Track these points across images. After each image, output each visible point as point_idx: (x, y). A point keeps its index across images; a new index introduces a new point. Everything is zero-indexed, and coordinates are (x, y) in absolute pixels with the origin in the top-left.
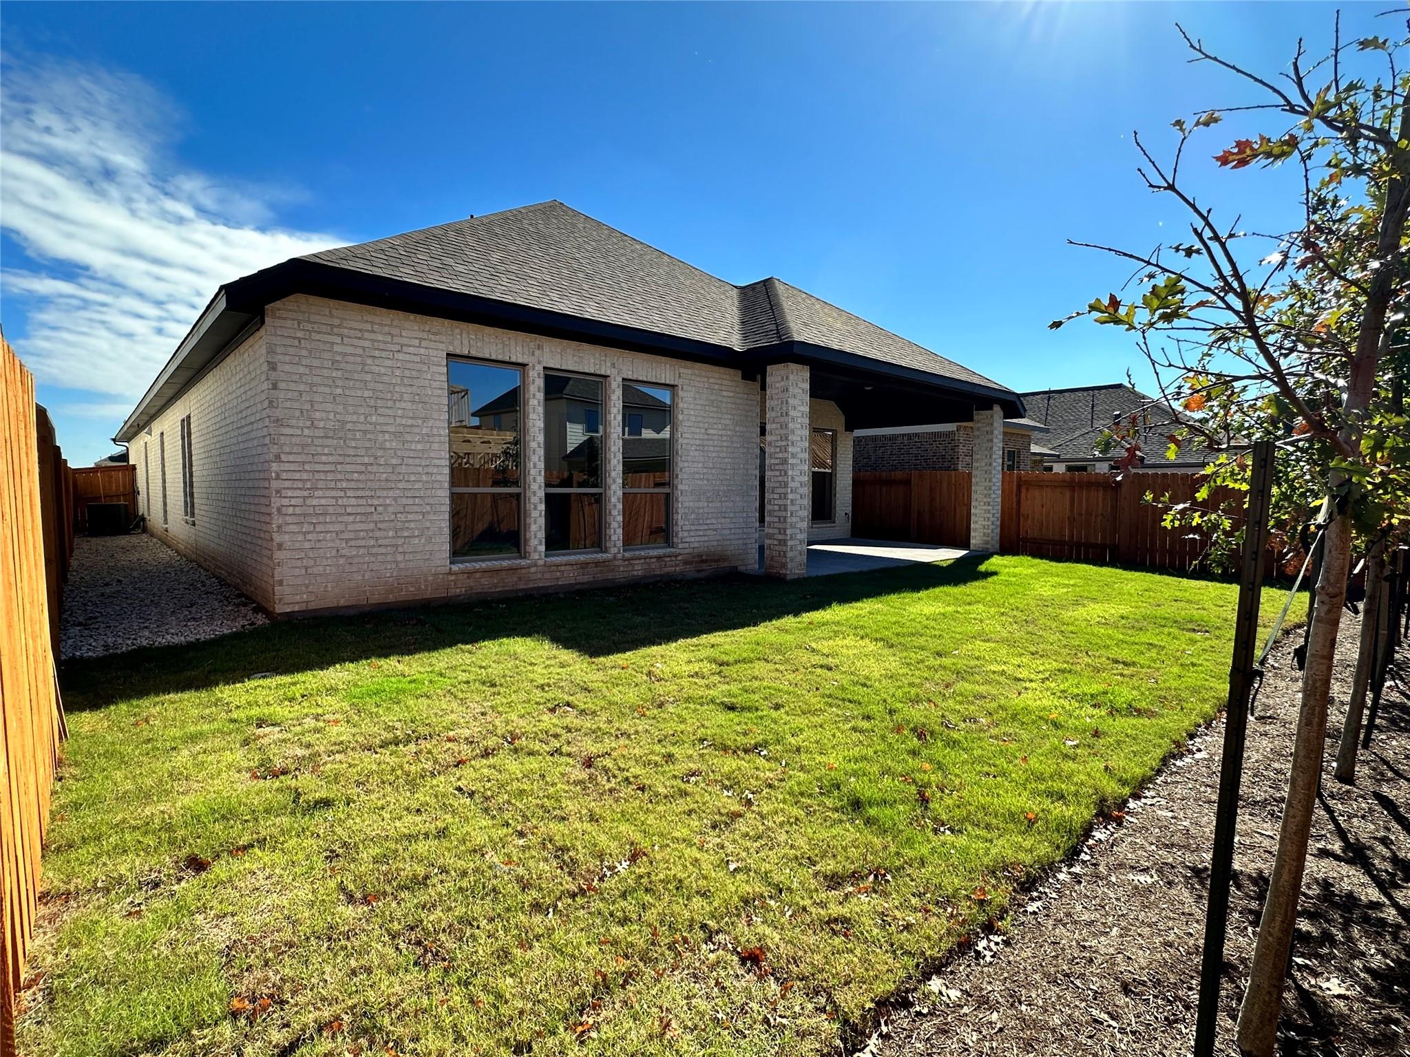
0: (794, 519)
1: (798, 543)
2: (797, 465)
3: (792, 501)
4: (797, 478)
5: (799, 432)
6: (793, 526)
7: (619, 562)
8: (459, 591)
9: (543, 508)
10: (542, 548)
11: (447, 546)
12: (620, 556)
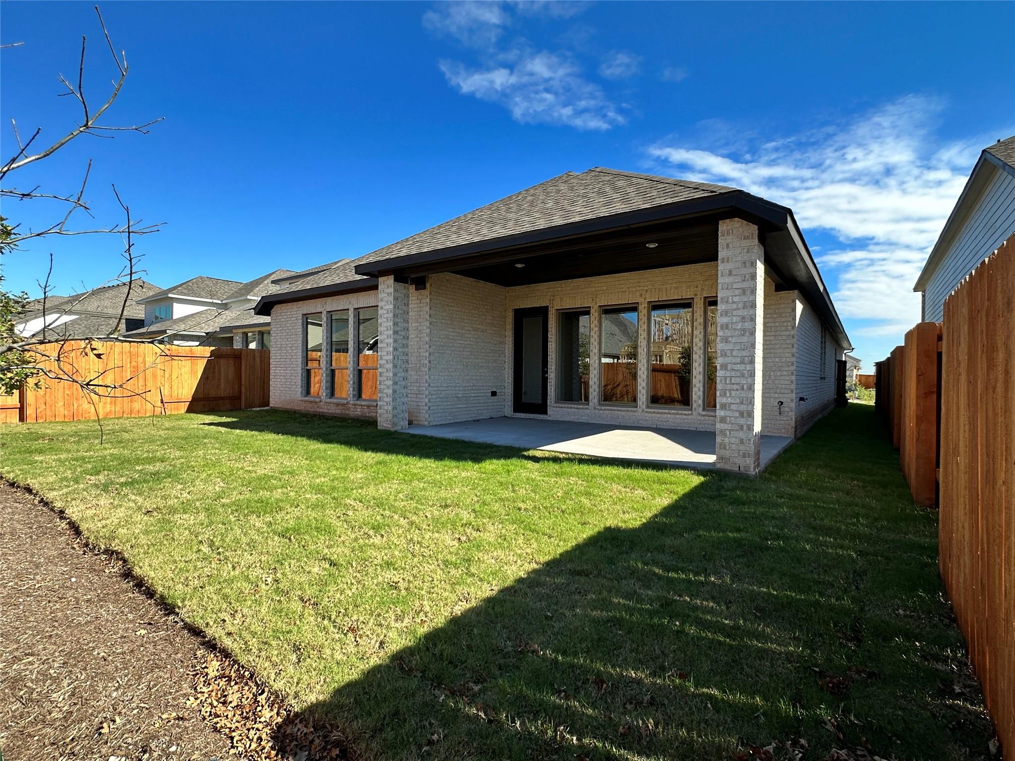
0: (382, 387)
1: (385, 404)
2: (384, 348)
3: (381, 373)
4: (384, 358)
5: (385, 324)
6: (381, 391)
7: (350, 406)
8: (302, 408)
9: (326, 376)
10: (324, 394)
11: (300, 390)
12: (351, 402)
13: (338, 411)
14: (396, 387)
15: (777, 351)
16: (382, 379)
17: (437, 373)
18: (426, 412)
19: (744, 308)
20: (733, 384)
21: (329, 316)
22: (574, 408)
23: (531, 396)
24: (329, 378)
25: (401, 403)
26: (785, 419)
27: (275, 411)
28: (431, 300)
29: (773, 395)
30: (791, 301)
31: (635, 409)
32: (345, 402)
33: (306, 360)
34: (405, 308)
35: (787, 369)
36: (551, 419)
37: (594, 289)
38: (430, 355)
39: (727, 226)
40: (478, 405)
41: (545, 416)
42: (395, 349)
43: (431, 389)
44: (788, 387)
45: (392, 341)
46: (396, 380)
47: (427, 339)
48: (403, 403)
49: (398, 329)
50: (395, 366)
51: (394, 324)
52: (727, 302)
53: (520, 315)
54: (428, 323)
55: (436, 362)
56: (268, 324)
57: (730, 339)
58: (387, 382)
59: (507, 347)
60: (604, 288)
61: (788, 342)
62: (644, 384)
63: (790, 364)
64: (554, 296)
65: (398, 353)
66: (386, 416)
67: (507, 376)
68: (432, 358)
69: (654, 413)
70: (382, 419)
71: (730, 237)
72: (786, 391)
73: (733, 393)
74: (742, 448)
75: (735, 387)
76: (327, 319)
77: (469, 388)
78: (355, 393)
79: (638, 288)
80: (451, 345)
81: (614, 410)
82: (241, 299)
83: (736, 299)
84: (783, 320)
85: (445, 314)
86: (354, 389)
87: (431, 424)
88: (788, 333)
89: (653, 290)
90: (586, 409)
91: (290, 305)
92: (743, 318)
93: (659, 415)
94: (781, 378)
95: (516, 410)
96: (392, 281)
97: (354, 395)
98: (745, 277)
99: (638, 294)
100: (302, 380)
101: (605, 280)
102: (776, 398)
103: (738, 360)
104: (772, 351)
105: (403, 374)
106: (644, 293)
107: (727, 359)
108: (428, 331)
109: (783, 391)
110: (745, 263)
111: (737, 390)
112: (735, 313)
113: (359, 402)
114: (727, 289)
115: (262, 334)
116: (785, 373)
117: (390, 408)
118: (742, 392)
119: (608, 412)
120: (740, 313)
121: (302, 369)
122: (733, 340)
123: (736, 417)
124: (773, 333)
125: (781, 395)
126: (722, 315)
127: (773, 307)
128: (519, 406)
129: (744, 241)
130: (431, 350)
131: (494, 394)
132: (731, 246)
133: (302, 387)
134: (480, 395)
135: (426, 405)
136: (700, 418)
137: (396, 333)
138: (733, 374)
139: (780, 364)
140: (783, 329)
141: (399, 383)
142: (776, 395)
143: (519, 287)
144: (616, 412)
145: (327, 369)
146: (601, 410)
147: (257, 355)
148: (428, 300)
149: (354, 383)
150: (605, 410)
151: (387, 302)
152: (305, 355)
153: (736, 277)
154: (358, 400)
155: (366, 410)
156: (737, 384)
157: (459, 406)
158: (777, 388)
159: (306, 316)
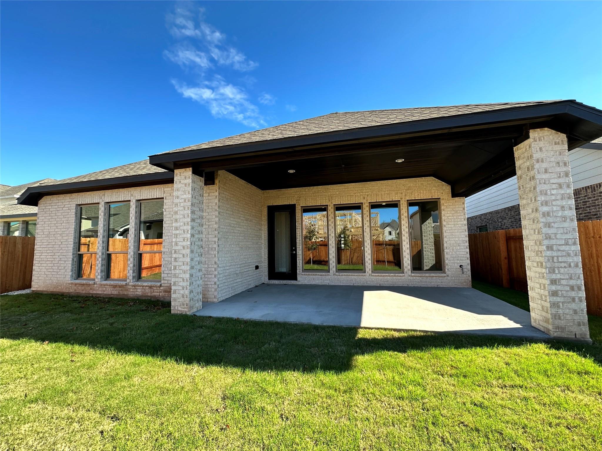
7: (129, 287)
8: (71, 291)
9: (102, 260)
10: (99, 277)
11: (70, 273)
12: (131, 284)
13: (115, 293)
14: (193, 271)
15: (457, 234)
16: (177, 264)
17: (223, 255)
18: (216, 290)
19: (562, 199)
20: (561, 262)
21: (107, 206)
22: (318, 275)
23: (283, 267)
24: (105, 262)
25: (196, 286)
26: (465, 276)
27: (38, 295)
28: (219, 194)
29: (456, 261)
30: (462, 204)
31: (365, 274)
32: (124, 283)
33: (79, 245)
34: (200, 198)
35: (463, 245)
36: (300, 283)
37: (329, 193)
38: (218, 240)
39: (539, 134)
40: (248, 278)
41: (296, 282)
42: (192, 235)
43: (219, 269)
44: (465, 256)
45: (189, 227)
46: (193, 265)
47: (216, 226)
48: (198, 286)
49: (195, 217)
50: (192, 252)
51: (192, 212)
52: (546, 194)
53: (273, 211)
54: (217, 213)
55: (222, 246)
56: (35, 215)
57: (553, 224)
58: (183, 267)
59: (263, 232)
60: (337, 193)
61: (463, 228)
62: (370, 257)
63: (465, 242)
64: (300, 198)
65: (194, 239)
66: (181, 300)
67: (263, 254)
68: (220, 243)
69: (378, 276)
70: (177, 304)
71: (542, 143)
72: (464, 259)
73: (562, 270)
74: (576, 317)
75: (563, 265)
76: (105, 209)
77: (243, 265)
78: (135, 274)
79: (361, 194)
80: (232, 231)
81: (349, 275)
82: (7, 197)
83: (554, 192)
84: (458, 214)
85: (228, 206)
86: (134, 271)
87: (219, 300)
88: (462, 223)
89: (372, 195)
90: (328, 275)
91: (62, 196)
92: (563, 207)
93: (382, 278)
94: (460, 250)
95: (270, 278)
96: (191, 173)
97: (134, 277)
98: (560, 174)
99: (362, 197)
100: (72, 265)
101: (337, 188)
102: (458, 263)
103: (563, 242)
104: (453, 234)
105: (198, 259)
106: (366, 196)
107: (552, 241)
108: (217, 219)
109: (462, 259)
110: (558, 163)
111: (565, 267)
112: (554, 203)
113: (139, 283)
114: (545, 183)
115: (26, 223)
116: (462, 247)
117: (187, 292)
118: (570, 269)
119: (344, 277)
120: (559, 203)
121: (73, 254)
122: (556, 225)
123: (567, 291)
124: (453, 223)
125: (461, 261)
126: (542, 205)
127: (451, 207)
128: (273, 274)
129: (556, 146)
130: (219, 236)
131: (257, 267)
132: (544, 149)
133: (72, 271)
134: (249, 269)
135: (215, 283)
136: (410, 278)
137: (193, 220)
138: (559, 254)
139: (459, 242)
140: (459, 220)
141: (195, 267)
142: (458, 261)
143: (272, 191)
144: (350, 277)
145: (103, 254)
146: (339, 275)
147: (19, 242)
148: (217, 194)
149: (134, 266)
150: (342, 275)
151: (184, 192)
152: (77, 240)
153: (551, 174)
154: (138, 281)
155: (148, 290)
156: (564, 262)
157: (238, 281)
158: (458, 257)
159: (80, 207)
